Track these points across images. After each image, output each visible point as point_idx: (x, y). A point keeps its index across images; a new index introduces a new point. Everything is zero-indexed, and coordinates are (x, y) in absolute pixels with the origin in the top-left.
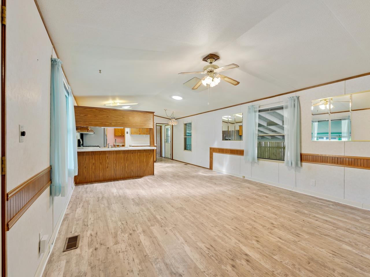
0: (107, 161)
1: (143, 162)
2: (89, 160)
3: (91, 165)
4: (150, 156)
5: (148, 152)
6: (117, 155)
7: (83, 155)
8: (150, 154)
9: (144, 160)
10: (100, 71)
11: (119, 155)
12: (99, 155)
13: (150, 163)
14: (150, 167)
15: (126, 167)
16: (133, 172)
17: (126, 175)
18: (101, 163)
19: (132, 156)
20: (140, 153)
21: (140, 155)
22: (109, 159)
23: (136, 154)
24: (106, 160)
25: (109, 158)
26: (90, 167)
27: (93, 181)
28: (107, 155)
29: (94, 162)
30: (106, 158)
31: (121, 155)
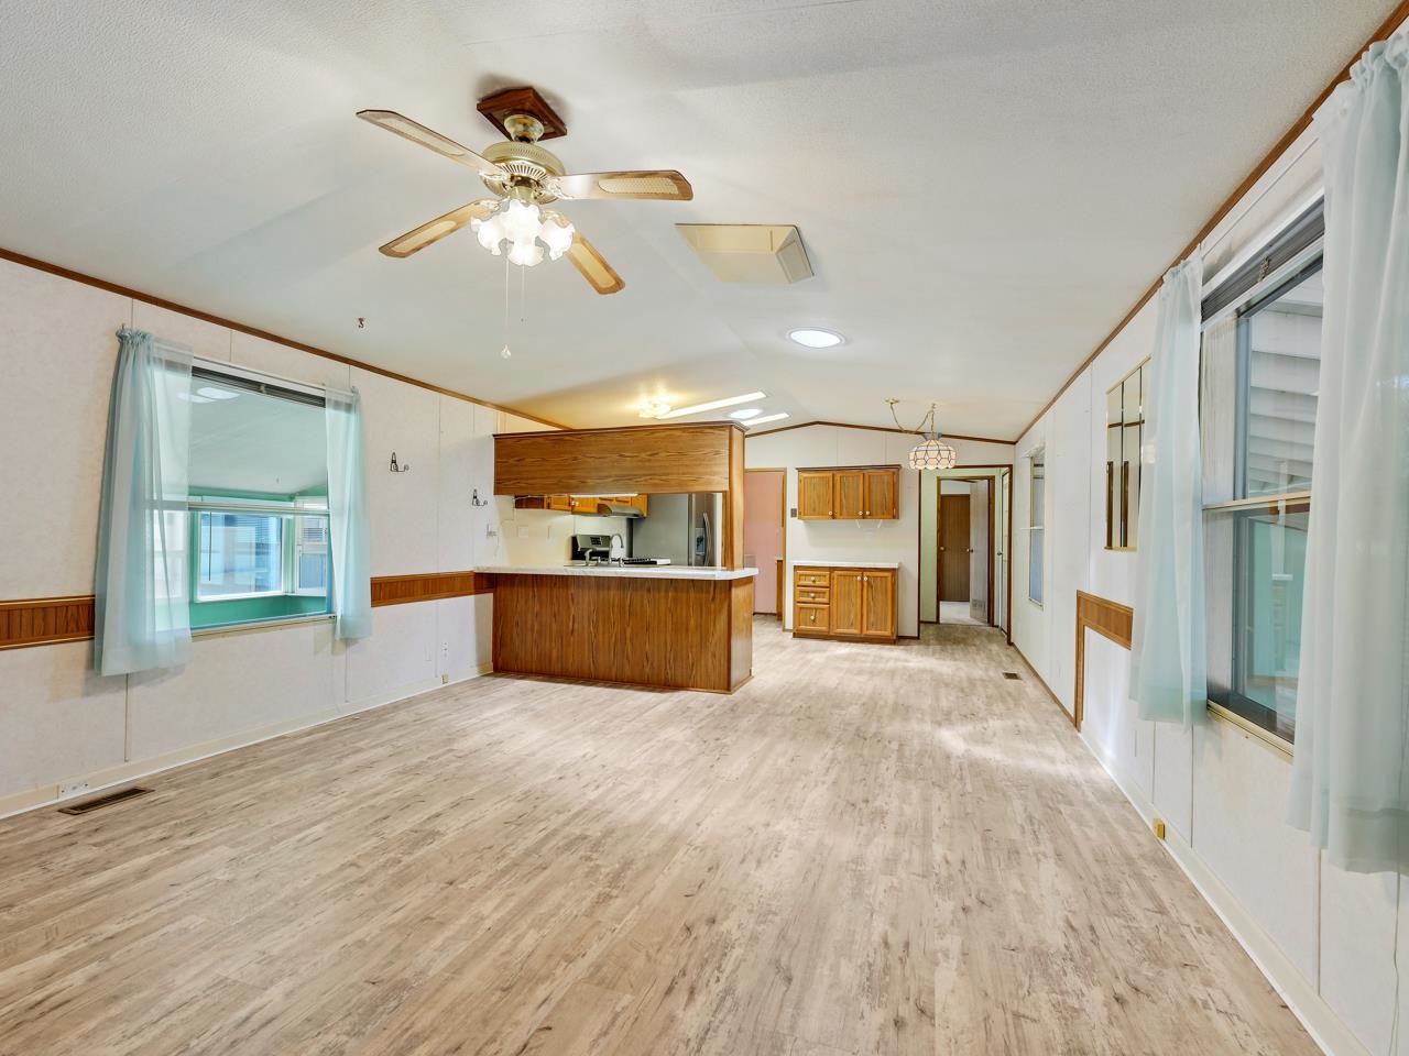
0: (572, 610)
1: (687, 630)
2: (526, 602)
3: (530, 616)
4: (713, 606)
5: (708, 592)
6: (601, 592)
7: (513, 585)
8: (714, 598)
9: (692, 622)
10: (361, 320)
11: (606, 592)
12: (551, 588)
13: (716, 636)
14: (714, 656)
15: (628, 641)
16: (652, 664)
17: (627, 671)
18: (555, 616)
19: (646, 602)
20: (676, 590)
21: (675, 600)
22: (578, 603)
23: (663, 594)
24: (568, 607)
25: (575, 600)
26: (529, 626)
27: (534, 670)
28: (572, 590)
29: (537, 608)
30: (567, 600)
31: (612, 593)
